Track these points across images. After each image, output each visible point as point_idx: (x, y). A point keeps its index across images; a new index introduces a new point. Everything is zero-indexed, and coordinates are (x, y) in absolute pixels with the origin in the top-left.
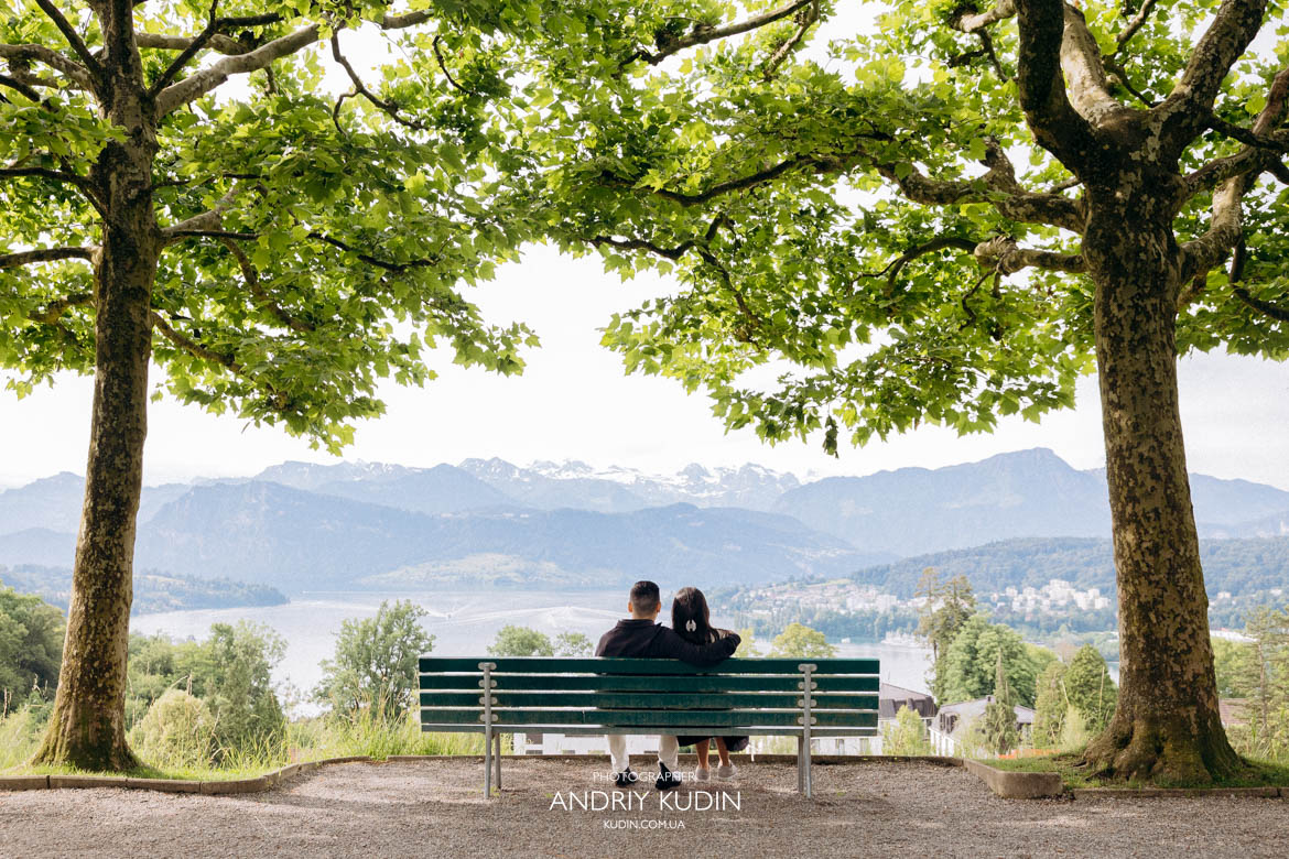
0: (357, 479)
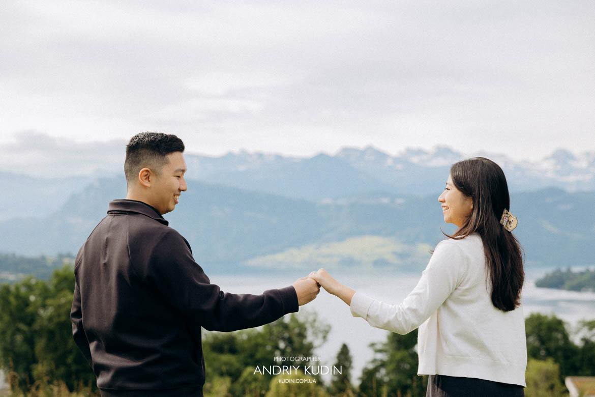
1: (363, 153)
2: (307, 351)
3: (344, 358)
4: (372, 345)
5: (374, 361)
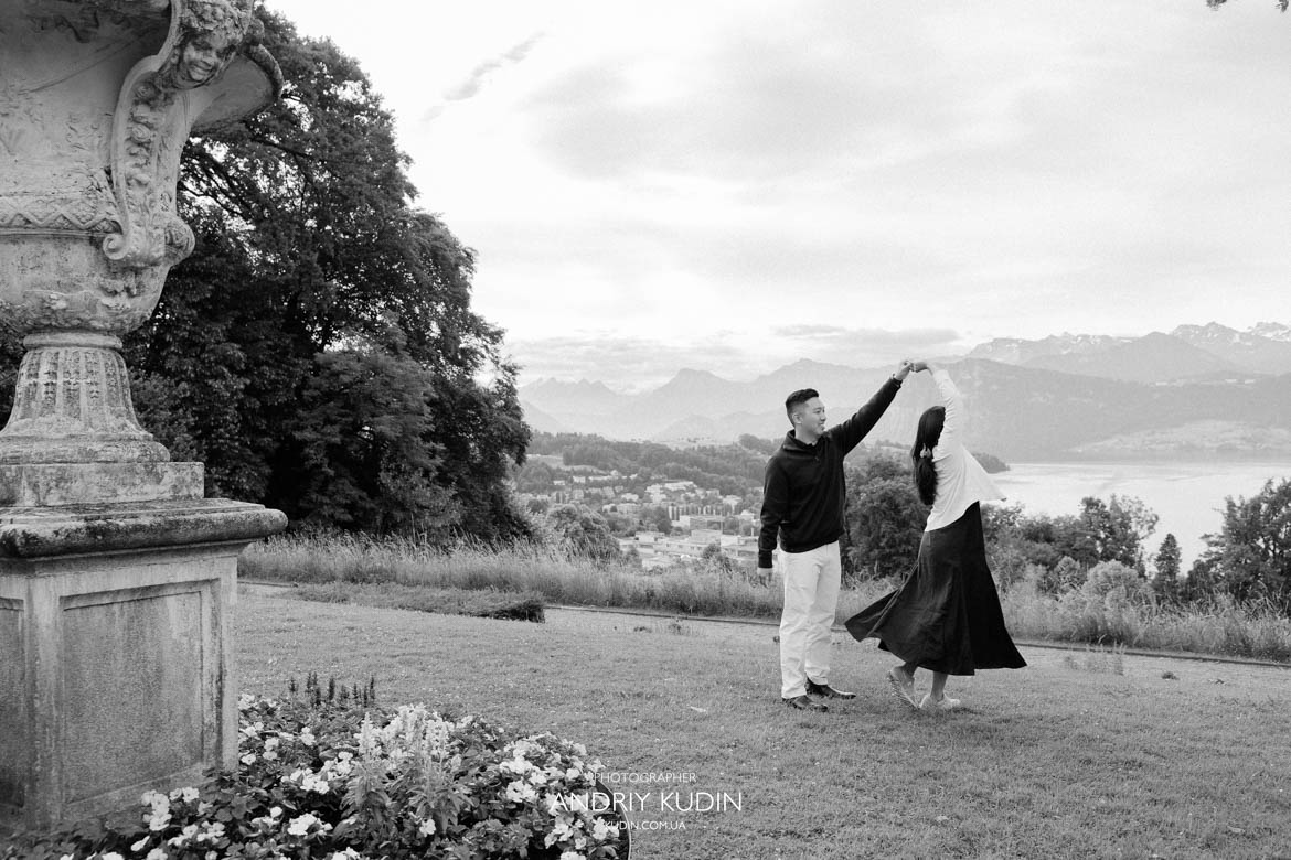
0: (1065, 352)
1: (1204, 330)
2: (1132, 542)
3: (1169, 551)
4: (1206, 536)
5: (1208, 554)
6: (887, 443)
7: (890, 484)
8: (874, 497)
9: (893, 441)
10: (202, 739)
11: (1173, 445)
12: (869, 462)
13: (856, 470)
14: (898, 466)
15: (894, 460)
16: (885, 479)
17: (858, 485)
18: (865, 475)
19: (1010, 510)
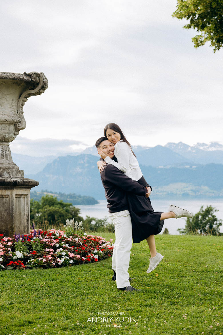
1: (177, 145)
4: (179, 229)
6: (46, 191)
7: (52, 208)
8: (46, 214)
9: (49, 190)
10: (25, 228)
11: (165, 193)
12: (43, 199)
13: (37, 202)
14: (56, 200)
15: (54, 198)
16: (50, 206)
17: (38, 209)
18: (41, 204)
19: (102, 220)
